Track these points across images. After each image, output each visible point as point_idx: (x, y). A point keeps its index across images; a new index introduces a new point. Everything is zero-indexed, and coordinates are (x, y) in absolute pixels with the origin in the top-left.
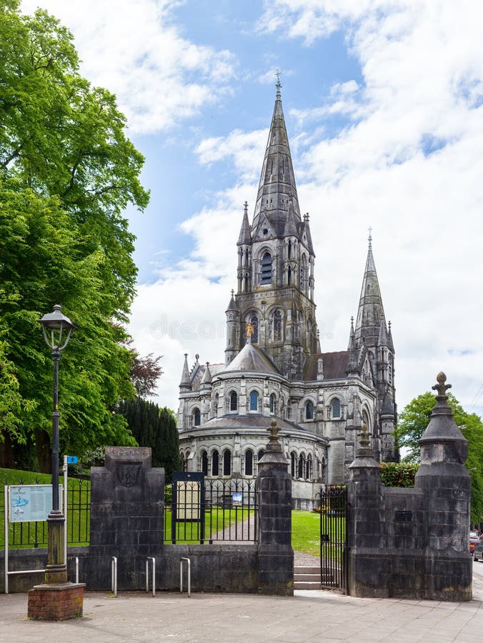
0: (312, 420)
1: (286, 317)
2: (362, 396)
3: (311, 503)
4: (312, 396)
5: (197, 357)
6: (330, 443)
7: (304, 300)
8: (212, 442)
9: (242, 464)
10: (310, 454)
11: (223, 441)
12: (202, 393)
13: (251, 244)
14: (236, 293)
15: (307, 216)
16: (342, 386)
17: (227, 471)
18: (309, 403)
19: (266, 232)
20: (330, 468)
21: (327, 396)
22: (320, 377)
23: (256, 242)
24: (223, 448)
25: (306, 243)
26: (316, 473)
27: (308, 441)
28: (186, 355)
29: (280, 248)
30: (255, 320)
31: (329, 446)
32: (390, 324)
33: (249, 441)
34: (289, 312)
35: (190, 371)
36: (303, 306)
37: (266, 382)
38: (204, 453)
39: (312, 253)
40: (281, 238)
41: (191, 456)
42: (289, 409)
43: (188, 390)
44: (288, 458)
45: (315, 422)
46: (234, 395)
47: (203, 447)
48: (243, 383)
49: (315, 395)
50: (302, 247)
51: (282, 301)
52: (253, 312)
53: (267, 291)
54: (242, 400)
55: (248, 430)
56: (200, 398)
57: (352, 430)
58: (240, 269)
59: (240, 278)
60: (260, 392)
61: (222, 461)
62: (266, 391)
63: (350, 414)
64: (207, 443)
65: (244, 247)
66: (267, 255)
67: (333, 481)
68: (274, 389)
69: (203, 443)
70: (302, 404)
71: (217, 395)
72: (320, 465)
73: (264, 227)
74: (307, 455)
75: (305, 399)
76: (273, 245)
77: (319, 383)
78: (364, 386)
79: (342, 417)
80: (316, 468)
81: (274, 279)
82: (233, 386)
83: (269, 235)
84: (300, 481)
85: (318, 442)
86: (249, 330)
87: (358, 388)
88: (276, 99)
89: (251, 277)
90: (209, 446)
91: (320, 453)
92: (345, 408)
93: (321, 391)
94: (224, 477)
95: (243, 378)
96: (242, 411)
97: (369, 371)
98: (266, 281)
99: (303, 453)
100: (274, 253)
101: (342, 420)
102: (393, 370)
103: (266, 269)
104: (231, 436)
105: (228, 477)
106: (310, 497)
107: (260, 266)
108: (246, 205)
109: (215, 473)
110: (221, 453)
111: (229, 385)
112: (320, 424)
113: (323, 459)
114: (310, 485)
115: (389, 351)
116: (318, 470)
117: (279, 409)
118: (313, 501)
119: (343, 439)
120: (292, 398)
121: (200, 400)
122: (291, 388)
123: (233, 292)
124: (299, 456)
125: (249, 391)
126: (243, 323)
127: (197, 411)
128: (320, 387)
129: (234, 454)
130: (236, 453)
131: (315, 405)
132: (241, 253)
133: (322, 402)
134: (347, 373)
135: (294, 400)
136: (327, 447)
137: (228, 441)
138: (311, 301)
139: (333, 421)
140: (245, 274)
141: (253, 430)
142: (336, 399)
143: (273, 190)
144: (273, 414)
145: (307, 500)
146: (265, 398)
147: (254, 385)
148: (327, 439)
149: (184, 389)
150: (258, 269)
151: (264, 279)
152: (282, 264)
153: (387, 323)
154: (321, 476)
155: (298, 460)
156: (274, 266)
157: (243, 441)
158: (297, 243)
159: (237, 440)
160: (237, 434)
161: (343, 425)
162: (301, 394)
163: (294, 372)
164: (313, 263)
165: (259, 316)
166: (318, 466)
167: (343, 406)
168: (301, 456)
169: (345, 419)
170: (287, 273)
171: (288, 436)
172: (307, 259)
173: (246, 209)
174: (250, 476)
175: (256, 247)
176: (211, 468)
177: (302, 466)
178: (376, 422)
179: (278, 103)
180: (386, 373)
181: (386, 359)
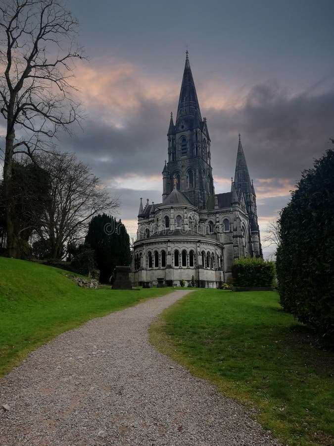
0: (213, 233)
1: (195, 174)
2: (242, 218)
3: (215, 283)
5: (148, 200)
6: (225, 246)
7: (206, 164)
8: (155, 246)
9: (172, 259)
10: (213, 253)
11: (161, 245)
12: (150, 220)
13: (175, 135)
14: (167, 162)
15: (205, 119)
16: (230, 211)
17: (164, 264)
18: (211, 222)
20: (225, 261)
21: (221, 218)
22: (216, 207)
23: (177, 133)
24: (161, 250)
25: (205, 133)
26: (217, 264)
27: (211, 244)
28: (141, 199)
29: (191, 135)
30: (178, 178)
31: (224, 248)
32: (252, 181)
33: (176, 245)
34: (197, 170)
35: (144, 208)
36: (205, 168)
37: (185, 210)
38: (150, 253)
39: (209, 139)
40: (191, 130)
41: (142, 255)
42: (199, 227)
43: (143, 219)
44: (200, 255)
45: (215, 234)
46: (167, 218)
47: (149, 250)
48: (172, 211)
49: (213, 217)
50: (203, 135)
51: (193, 164)
52: (177, 172)
53: (185, 160)
54: (172, 221)
55: (175, 238)
56: (149, 223)
57: (236, 237)
58: (169, 149)
59: (169, 154)
60: (182, 216)
61: (160, 258)
62: (186, 215)
63: (235, 228)
64: (151, 247)
65: (171, 136)
66: (184, 140)
67: (228, 269)
68: (190, 214)
69: (149, 247)
70: (207, 223)
71: (158, 219)
72: (219, 259)
73: (182, 124)
74: (211, 253)
75: (209, 220)
76: (187, 133)
77: (216, 211)
78: (242, 212)
79: (231, 230)
80: (217, 261)
81: (188, 153)
82: (167, 213)
83: (184, 128)
84: (208, 269)
85: (217, 245)
86: (175, 181)
87: (239, 212)
88: (186, 59)
89: (175, 153)
90: (153, 248)
91: (219, 252)
92: (232, 225)
93: (218, 215)
94: (162, 268)
95: (172, 208)
96: (172, 228)
97: (244, 204)
99: (209, 252)
100: (188, 138)
101: (231, 232)
102: (256, 206)
103: (184, 147)
104: (165, 242)
105: (164, 268)
106: (214, 280)
107: (180, 147)
108: (172, 114)
109: (157, 265)
110: (160, 253)
111: (164, 213)
112: (218, 235)
113: (221, 256)
114: (214, 272)
115: (253, 196)
116: (218, 263)
117: (194, 226)
118: (216, 282)
119: (232, 243)
122: (200, 214)
124: (206, 254)
125: (176, 216)
126: (172, 178)
127: (147, 230)
128: (217, 213)
129: (167, 254)
130: (169, 252)
131: (214, 224)
132: (169, 140)
133: (218, 222)
134: (232, 204)
135: (202, 221)
136: (222, 249)
137: (164, 245)
138: (210, 166)
139: (225, 233)
140: (172, 152)
141: (178, 238)
142: (226, 220)
143: (186, 105)
144: (190, 229)
145: (213, 282)
146: (185, 220)
147: (179, 212)
148: (222, 244)
149: (141, 218)
150: (179, 148)
151: (183, 153)
152: (192, 144)
154: (220, 266)
155: (206, 256)
156: (188, 146)
157: (172, 245)
158: (200, 132)
159: (169, 244)
160: (169, 241)
161: (232, 235)
162: (205, 218)
163: (201, 205)
164: (209, 145)
165: (181, 174)
167: (231, 223)
168: (208, 254)
169: (232, 231)
170: (195, 149)
171: (199, 241)
172: (207, 142)
173: (172, 116)
174: (178, 267)
175: (178, 136)
176: (154, 262)
177: (209, 260)
178: (249, 233)
179: (187, 61)
180: (253, 208)
181: (252, 200)
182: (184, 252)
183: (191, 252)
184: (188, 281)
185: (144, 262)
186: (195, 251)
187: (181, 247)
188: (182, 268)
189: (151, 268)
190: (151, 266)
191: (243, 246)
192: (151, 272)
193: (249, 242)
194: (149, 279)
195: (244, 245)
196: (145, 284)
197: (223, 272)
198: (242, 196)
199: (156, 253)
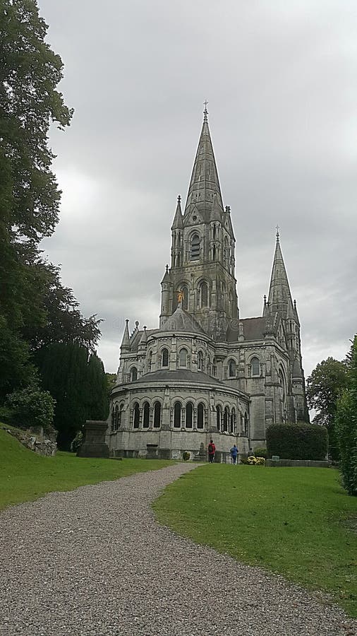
0: (235, 378)
1: (211, 287)
2: (279, 357)
4: (234, 355)
5: (137, 323)
6: (252, 399)
7: (227, 274)
8: (144, 394)
9: (171, 416)
10: (233, 408)
11: (154, 394)
12: (139, 353)
13: (183, 229)
14: (170, 268)
15: (228, 208)
16: (261, 346)
17: (157, 424)
18: (232, 361)
19: (195, 218)
20: (252, 422)
21: (247, 355)
22: (240, 339)
23: (186, 226)
24: (154, 400)
25: (228, 228)
26: (239, 427)
27: (233, 395)
29: (207, 231)
30: (185, 291)
31: (251, 402)
32: (295, 302)
33: (178, 394)
34: (214, 282)
35: (130, 335)
36: (226, 279)
37: (194, 341)
38: (137, 405)
39: (233, 238)
40: (207, 223)
41: (125, 408)
42: (214, 367)
43: (127, 351)
44: (214, 411)
45: (238, 379)
46: (165, 351)
47: (135, 400)
48: (174, 341)
49: (237, 354)
50: (225, 231)
51: (209, 273)
52: (184, 284)
53: (196, 266)
54: (173, 357)
55: (177, 383)
56: (137, 358)
57: (270, 386)
58: (173, 249)
59: (173, 256)
60: (189, 350)
61: (153, 413)
62: (194, 348)
63: (268, 372)
64: (139, 395)
65: (177, 230)
66: (196, 237)
67: (255, 435)
68: (202, 347)
69: (136, 395)
70: (226, 361)
71: (151, 352)
73: (193, 214)
74: (231, 409)
75: (229, 358)
76: (201, 228)
77: (240, 344)
78: (279, 347)
79: (262, 375)
80: (240, 422)
81: (202, 255)
82: (166, 344)
83: (197, 221)
84: (225, 434)
85: (240, 397)
86: (180, 297)
87: (274, 348)
88: (203, 122)
89: (182, 255)
90: (141, 398)
91: (242, 407)
92: (264, 366)
93: (242, 351)
94: (154, 429)
95: (174, 336)
96: (172, 367)
97: (283, 336)
98: (195, 258)
99: (227, 406)
100: (202, 235)
101: (262, 377)
102: (300, 341)
103: (196, 247)
104: (161, 389)
105: (158, 429)
107: (190, 246)
108: (179, 199)
109: (146, 425)
110: (152, 406)
111: (162, 343)
112: (242, 380)
113: (246, 414)
114: (234, 439)
115: (295, 324)
116: (242, 424)
117: (206, 366)
119: (263, 395)
120: (217, 356)
121: (137, 360)
122: (216, 348)
123: (167, 267)
124: (224, 410)
125: (179, 349)
126: (175, 292)
127: (134, 370)
128: (241, 347)
129: (164, 407)
130: (166, 404)
131: (237, 364)
132: (174, 236)
133: (244, 361)
134: (265, 335)
135: (218, 358)
136: (248, 403)
137: (159, 393)
138: (233, 277)
139: (253, 378)
140: (177, 255)
141: (182, 383)
142: (255, 358)
143: (202, 187)
144: (200, 370)
146: (193, 355)
147: (184, 343)
148: (248, 395)
149: (124, 351)
150: (188, 248)
151: (193, 256)
152: (208, 244)
153: (293, 301)
154: (244, 430)
155: (223, 413)
156: (201, 246)
157: (172, 394)
158: (220, 227)
159: (167, 392)
160: (167, 387)
161: (262, 382)
162: (224, 354)
163: (218, 334)
164: (233, 246)
165: (189, 286)
166: (242, 420)
167: (262, 364)
168: (225, 409)
169: (264, 376)
170: (212, 251)
171: (213, 390)
172: (229, 241)
173: (179, 202)
174: (179, 429)
175: (187, 230)
176: (142, 419)
177: (227, 420)
178: (290, 381)
179: (205, 123)
180: (294, 342)
181: (294, 330)
182: (190, 405)
183: (201, 406)
184: (194, 451)
185: (127, 418)
186: (207, 405)
187: (184, 398)
188: (185, 431)
189: (137, 429)
190: (136, 426)
191: (280, 400)
192: (137, 434)
193: (288, 395)
194: (133, 447)
195: (282, 399)
196: (127, 452)
197: (249, 440)
198: (280, 324)
199: (147, 404)
